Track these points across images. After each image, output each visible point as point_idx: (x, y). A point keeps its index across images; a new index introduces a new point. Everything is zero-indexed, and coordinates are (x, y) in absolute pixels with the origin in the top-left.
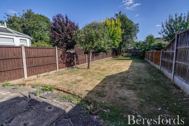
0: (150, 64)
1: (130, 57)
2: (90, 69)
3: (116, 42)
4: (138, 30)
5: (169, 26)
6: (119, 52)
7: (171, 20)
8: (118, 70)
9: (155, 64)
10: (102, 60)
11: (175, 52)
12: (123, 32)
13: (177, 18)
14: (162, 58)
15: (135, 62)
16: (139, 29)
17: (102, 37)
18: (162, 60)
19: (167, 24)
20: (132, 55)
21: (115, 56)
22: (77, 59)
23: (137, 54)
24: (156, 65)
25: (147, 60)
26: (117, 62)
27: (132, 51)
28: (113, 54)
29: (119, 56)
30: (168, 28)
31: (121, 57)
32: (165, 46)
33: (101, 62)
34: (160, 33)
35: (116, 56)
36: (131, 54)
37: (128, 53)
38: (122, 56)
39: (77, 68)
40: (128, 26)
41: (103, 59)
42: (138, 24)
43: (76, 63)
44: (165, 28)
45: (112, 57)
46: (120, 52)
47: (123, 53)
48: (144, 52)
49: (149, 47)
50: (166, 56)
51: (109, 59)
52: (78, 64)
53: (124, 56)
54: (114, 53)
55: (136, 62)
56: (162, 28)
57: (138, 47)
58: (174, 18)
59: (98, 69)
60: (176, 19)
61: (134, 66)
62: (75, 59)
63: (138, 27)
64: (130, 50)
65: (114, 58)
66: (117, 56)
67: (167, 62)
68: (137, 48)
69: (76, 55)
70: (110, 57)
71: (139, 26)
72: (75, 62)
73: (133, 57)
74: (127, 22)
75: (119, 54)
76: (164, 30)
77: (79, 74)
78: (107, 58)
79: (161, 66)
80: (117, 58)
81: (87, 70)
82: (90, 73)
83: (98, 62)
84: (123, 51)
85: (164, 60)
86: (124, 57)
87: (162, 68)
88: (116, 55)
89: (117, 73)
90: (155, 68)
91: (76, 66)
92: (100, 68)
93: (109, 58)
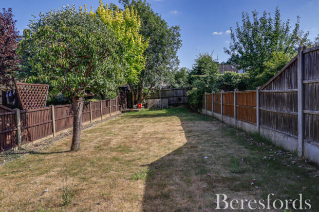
0: (223, 122)
1: (165, 108)
2: (79, 149)
3: (134, 71)
4: (178, 42)
5: (244, 37)
6: (137, 96)
7: (248, 25)
8: (161, 144)
9: (240, 122)
10: (97, 122)
11: (299, 90)
12: (147, 45)
13: (258, 20)
14: (260, 106)
15: (188, 119)
16: (180, 39)
17: (117, 53)
18: (260, 110)
19: (239, 32)
20: (169, 105)
21: (127, 109)
22: (24, 123)
23: (181, 99)
24: (242, 124)
25: (210, 113)
26: (145, 124)
27: (169, 93)
28: (120, 102)
29: (138, 107)
30: (242, 41)
31: (142, 110)
32: (238, 80)
33: (97, 126)
34: (228, 52)
35: (128, 107)
36: (167, 101)
37: (159, 98)
38: (146, 106)
39: (31, 153)
40: (155, 30)
41: (99, 119)
42: (176, 28)
43: (23, 138)
44: (237, 40)
45: (118, 112)
46: (139, 96)
47: (146, 99)
48: (200, 95)
49: (211, 83)
50: (273, 100)
51: (115, 116)
52: (28, 138)
53: (149, 107)
54: (122, 99)
55: (191, 120)
56: (232, 41)
57: (179, 83)
58: (252, 22)
59: (105, 148)
60: (255, 23)
61: (194, 129)
62: (19, 124)
63: (179, 36)
64: (163, 91)
65: (126, 114)
66: (132, 107)
67: (276, 114)
68: (177, 86)
69: (21, 109)
70: (114, 110)
71: (180, 32)
72: (20, 133)
73: (171, 107)
74: (151, 20)
75: (136, 102)
76: (236, 46)
77: (52, 173)
78: (108, 115)
79: (260, 124)
80: (133, 114)
81: (70, 154)
82: (88, 164)
83: (90, 128)
84: (145, 94)
85: (268, 110)
86: (151, 109)
87: (263, 128)
88: (130, 106)
89: (168, 152)
90: (241, 130)
91: (23, 146)
92: (109, 143)
93: (112, 114)
